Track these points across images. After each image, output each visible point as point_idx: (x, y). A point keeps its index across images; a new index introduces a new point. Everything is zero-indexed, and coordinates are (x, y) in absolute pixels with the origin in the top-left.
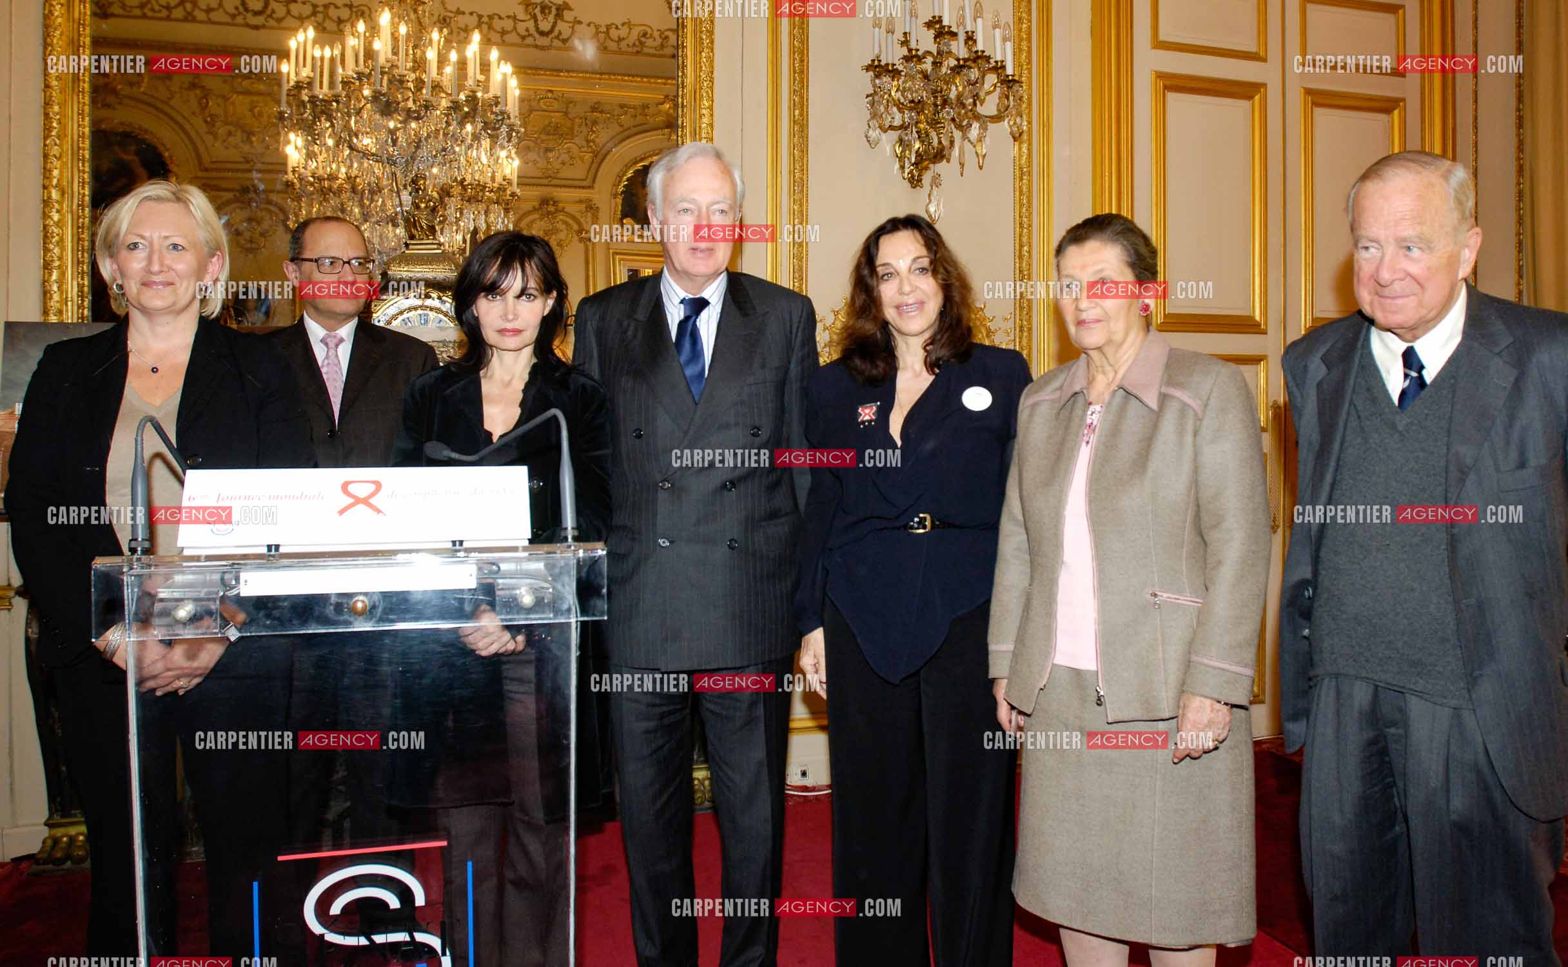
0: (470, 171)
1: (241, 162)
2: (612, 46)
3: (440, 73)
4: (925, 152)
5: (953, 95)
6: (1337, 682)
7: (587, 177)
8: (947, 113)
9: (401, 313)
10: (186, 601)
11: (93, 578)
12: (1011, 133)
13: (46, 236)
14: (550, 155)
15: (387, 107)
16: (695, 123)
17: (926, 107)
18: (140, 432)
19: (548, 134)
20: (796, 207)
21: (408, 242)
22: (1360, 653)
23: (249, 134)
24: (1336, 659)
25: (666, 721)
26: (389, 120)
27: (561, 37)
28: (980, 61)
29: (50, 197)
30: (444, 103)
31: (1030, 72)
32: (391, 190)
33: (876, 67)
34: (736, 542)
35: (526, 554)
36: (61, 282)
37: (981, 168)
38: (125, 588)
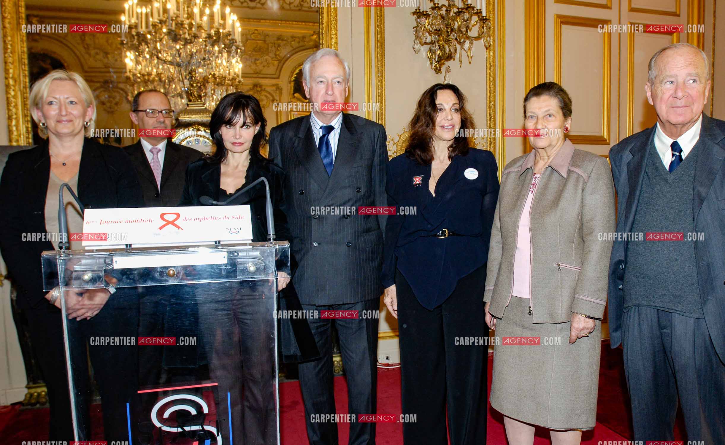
0: (218, 70)
1: (103, 68)
2: (287, 7)
3: (201, 20)
4: (443, 55)
5: (456, 27)
6: (638, 309)
7: (276, 73)
8: (453, 36)
9: (186, 138)
10: (88, 272)
11: (42, 261)
12: (485, 46)
13: (8, 103)
14: (258, 62)
15: (175, 37)
16: (329, 43)
17: (443, 33)
18: (61, 191)
19: (256, 52)
20: (379, 84)
21: (188, 103)
22: (651, 294)
23: (106, 54)
24: (638, 297)
25: (319, 330)
26: (176, 45)
27: (261, 2)
28: (469, 9)
29: (9, 83)
30: (204, 35)
31: (494, 14)
32: (179, 80)
33: (418, 13)
34: (350, 243)
35: (251, 247)
36: (17, 126)
37: (470, 63)
38: (58, 265)
